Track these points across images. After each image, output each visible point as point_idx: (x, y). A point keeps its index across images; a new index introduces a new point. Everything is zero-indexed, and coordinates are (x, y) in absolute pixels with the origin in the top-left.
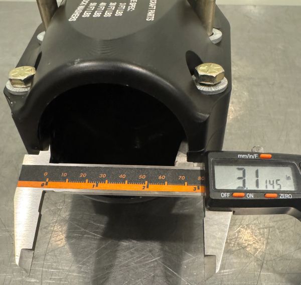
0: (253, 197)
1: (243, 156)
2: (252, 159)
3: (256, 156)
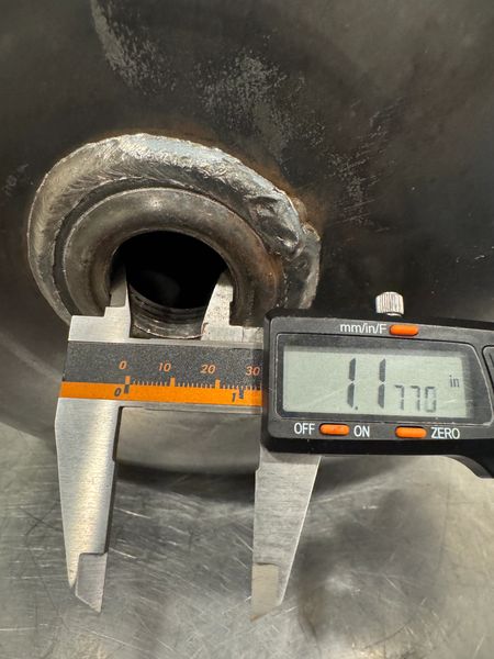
0: (368, 434)
3: (381, 328)
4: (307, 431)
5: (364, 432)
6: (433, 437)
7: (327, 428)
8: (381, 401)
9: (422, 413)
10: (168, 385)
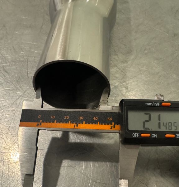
0: (156, 137)
1: (149, 104)
2: (155, 106)
3: (159, 104)
4: (136, 136)
5: (155, 136)
6: (177, 137)
7: (143, 135)
8: (159, 127)
9: (173, 130)
10: (54, 123)
